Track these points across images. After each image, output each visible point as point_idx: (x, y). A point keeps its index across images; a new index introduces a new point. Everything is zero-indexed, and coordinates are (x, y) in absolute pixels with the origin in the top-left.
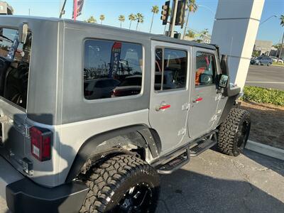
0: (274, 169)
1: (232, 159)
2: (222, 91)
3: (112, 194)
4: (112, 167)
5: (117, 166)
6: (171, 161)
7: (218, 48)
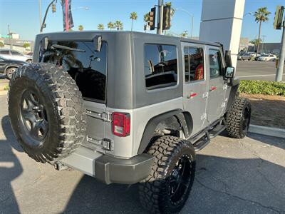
0: (276, 145)
1: (240, 141)
2: (229, 81)
3: (170, 161)
4: (157, 152)
5: (161, 150)
6: (197, 142)
7: (222, 45)
